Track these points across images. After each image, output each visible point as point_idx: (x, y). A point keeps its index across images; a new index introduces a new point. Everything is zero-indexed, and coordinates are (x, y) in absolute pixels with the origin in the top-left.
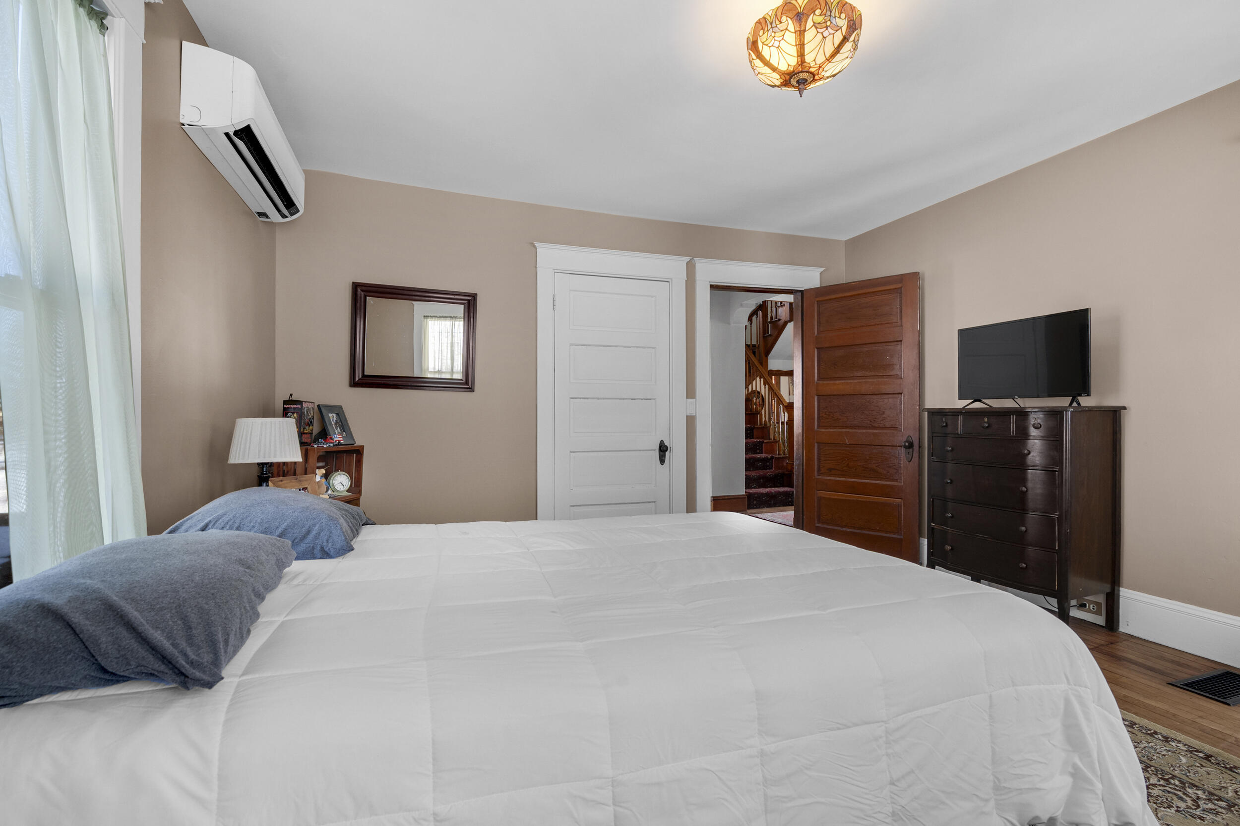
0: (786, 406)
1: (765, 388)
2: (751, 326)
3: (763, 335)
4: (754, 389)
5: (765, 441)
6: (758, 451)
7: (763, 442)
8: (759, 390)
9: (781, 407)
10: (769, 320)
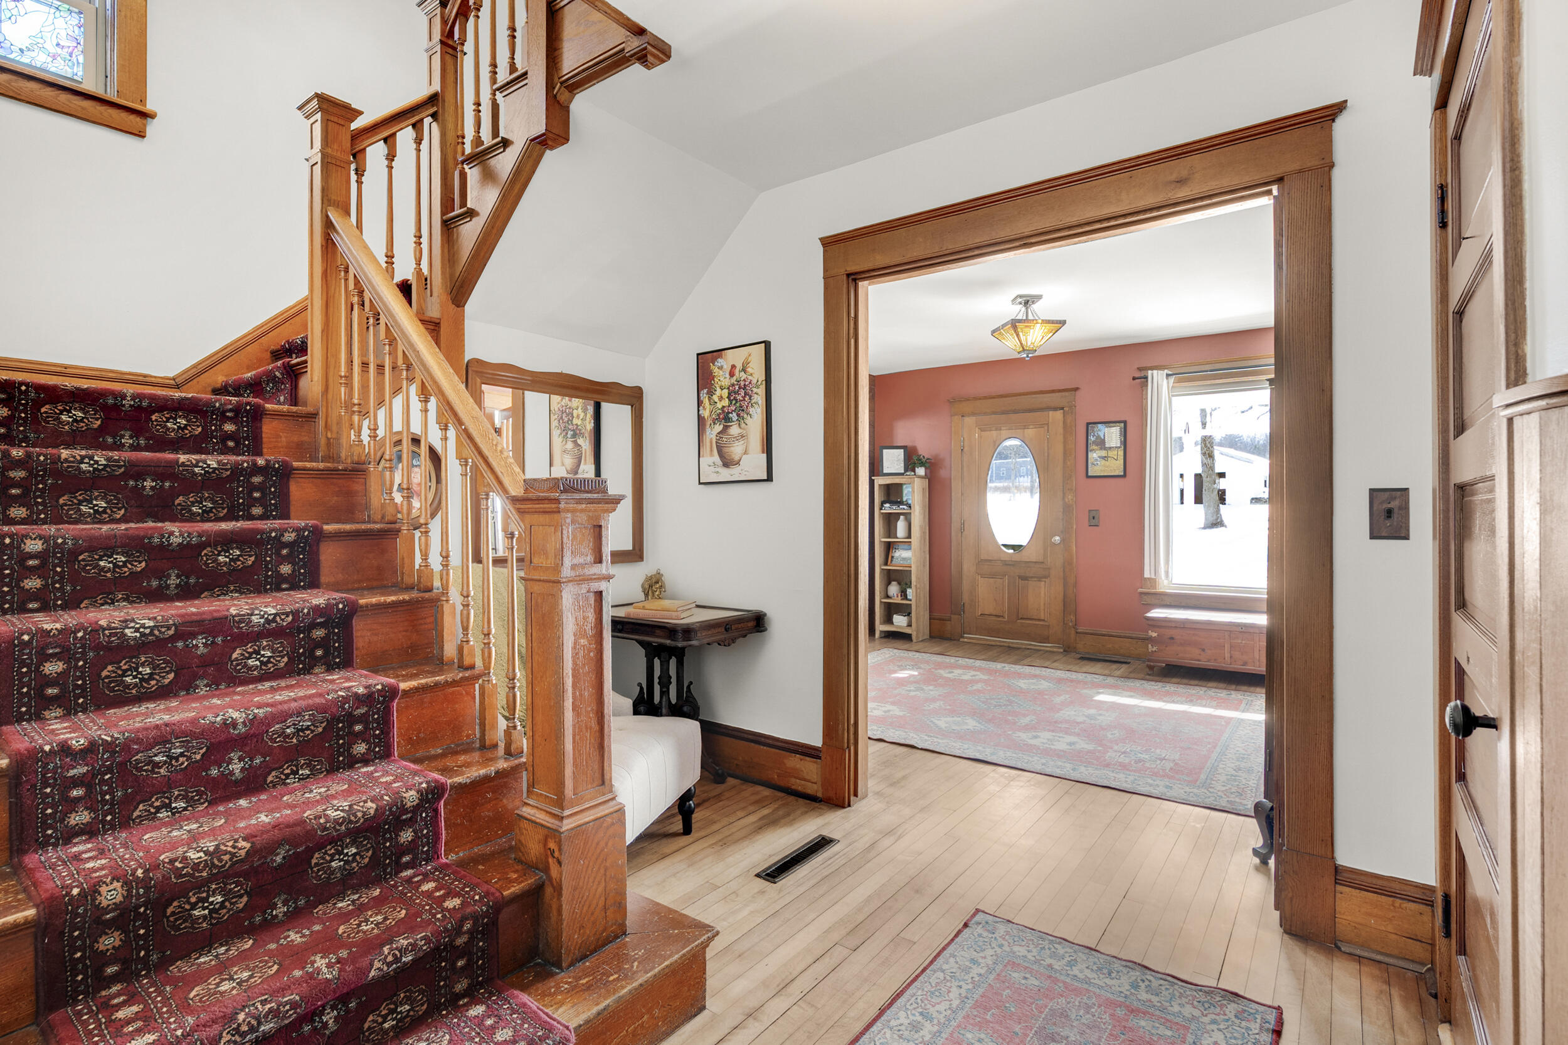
0: (515, 500)
1: (426, 411)
2: (390, 168)
3: (443, 214)
4: (398, 426)
5: (403, 686)
6: (360, 748)
7: (391, 693)
8: (416, 428)
9: (497, 504)
10: (468, 150)
